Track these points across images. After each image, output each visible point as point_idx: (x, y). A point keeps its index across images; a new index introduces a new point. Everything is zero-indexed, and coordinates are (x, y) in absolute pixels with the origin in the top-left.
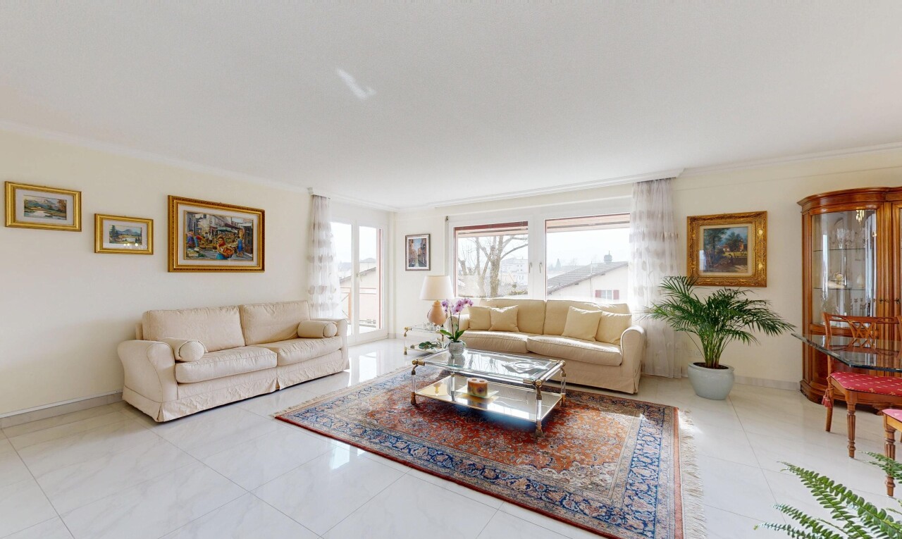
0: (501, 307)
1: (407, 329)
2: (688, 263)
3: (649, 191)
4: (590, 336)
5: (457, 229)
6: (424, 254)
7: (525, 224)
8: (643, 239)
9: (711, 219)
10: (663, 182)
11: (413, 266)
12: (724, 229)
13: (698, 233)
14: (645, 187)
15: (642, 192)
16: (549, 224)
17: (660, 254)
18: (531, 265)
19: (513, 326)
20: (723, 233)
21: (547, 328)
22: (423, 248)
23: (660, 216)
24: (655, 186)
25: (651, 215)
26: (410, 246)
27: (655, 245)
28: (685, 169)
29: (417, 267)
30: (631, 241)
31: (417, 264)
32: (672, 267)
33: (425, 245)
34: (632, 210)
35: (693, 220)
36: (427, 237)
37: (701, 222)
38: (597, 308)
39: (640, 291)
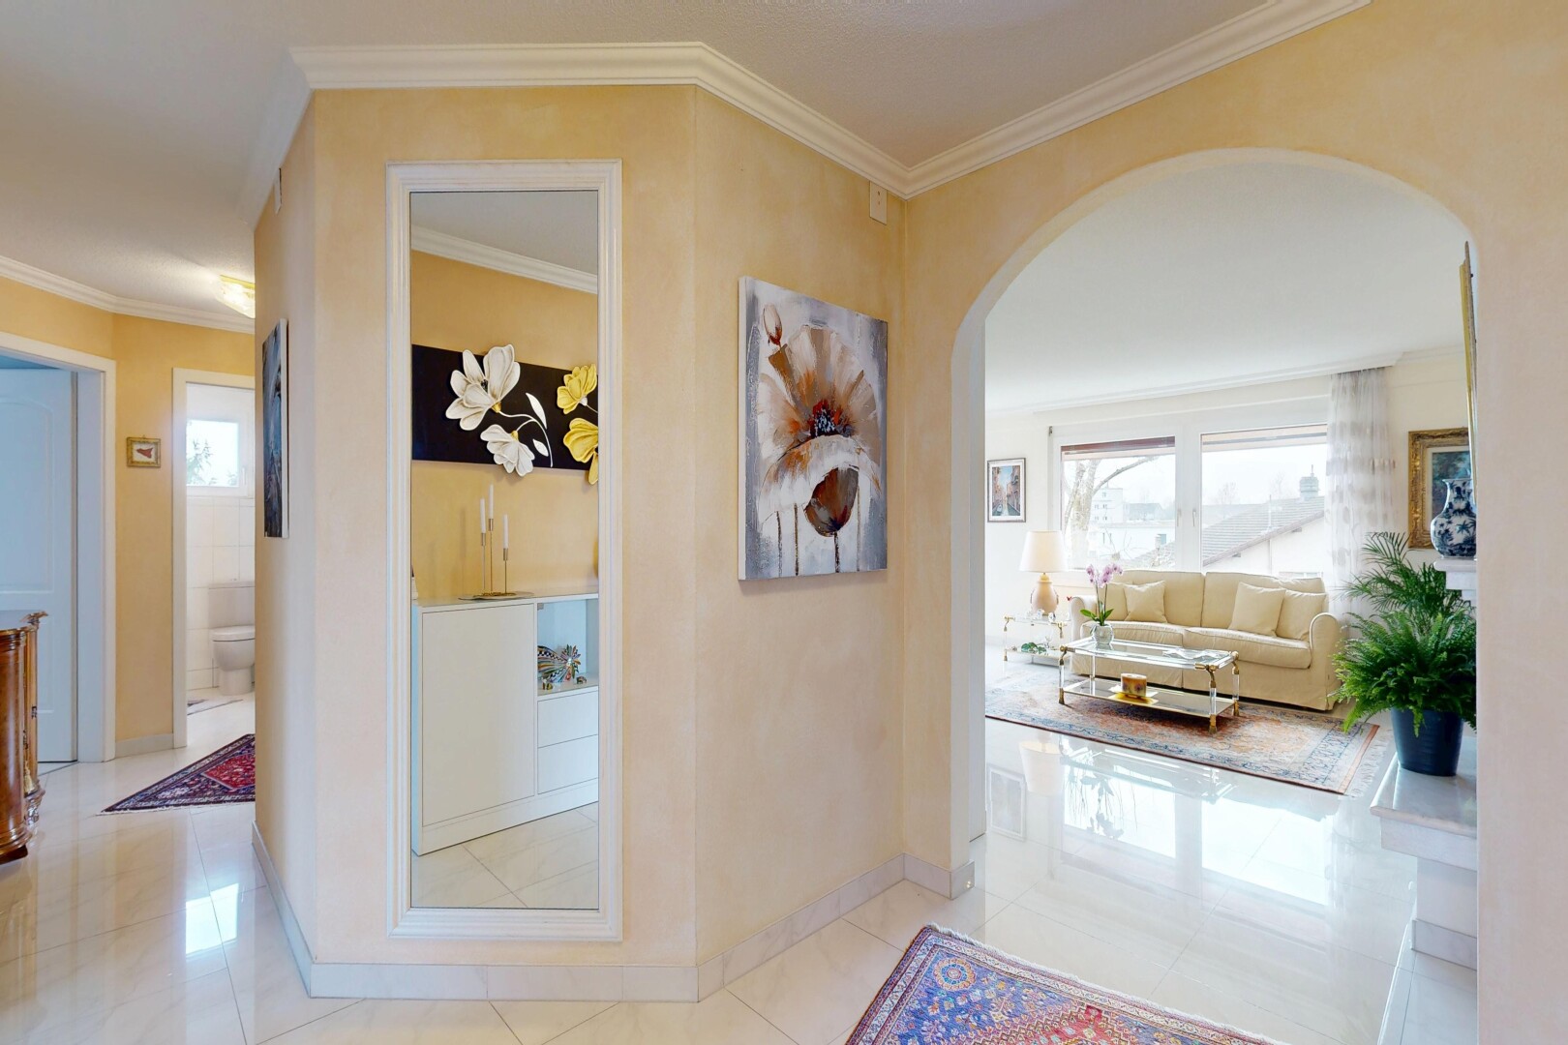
0: (1140, 584)
1: (1008, 619)
2: (1410, 511)
3: (1355, 389)
4: (1268, 629)
5: (1064, 448)
6: (1017, 493)
7: (1170, 441)
8: (1346, 470)
9: (1443, 436)
10: (1373, 374)
11: (999, 514)
12: (1461, 453)
13: (1423, 460)
14: (1348, 381)
15: (1344, 389)
16: (1206, 439)
17: (1369, 496)
18: (1179, 512)
19: (1159, 614)
20: (1460, 460)
21: (1207, 618)
22: (1016, 483)
23: (1368, 431)
24: (1362, 379)
25: (1356, 429)
26: (995, 478)
27: (1361, 480)
28: (1404, 353)
29: (1005, 516)
30: (1327, 475)
31: (1006, 511)
32: (1385, 516)
33: (1017, 477)
34: (1331, 419)
35: (1416, 437)
36: (1021, 463)
37: (1428, 441)
38: (1277, 585)
39: (1339, 557)
